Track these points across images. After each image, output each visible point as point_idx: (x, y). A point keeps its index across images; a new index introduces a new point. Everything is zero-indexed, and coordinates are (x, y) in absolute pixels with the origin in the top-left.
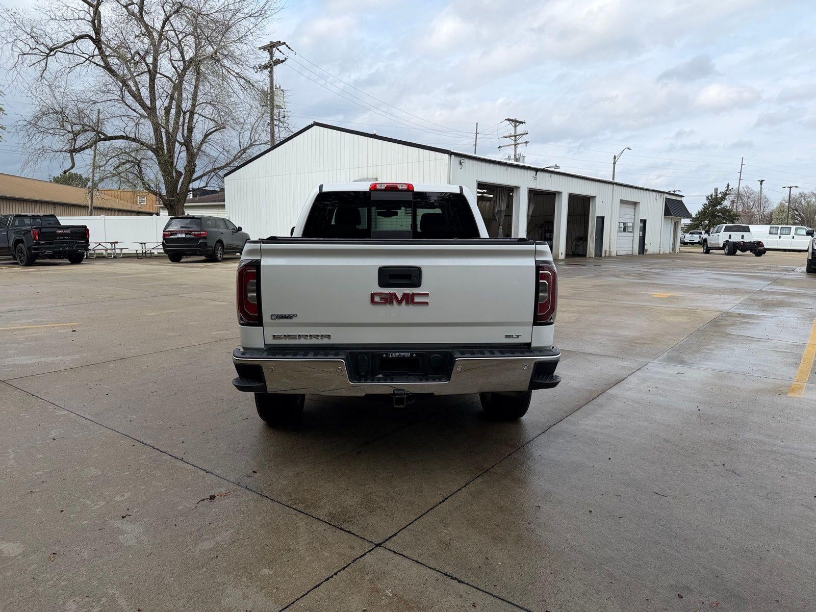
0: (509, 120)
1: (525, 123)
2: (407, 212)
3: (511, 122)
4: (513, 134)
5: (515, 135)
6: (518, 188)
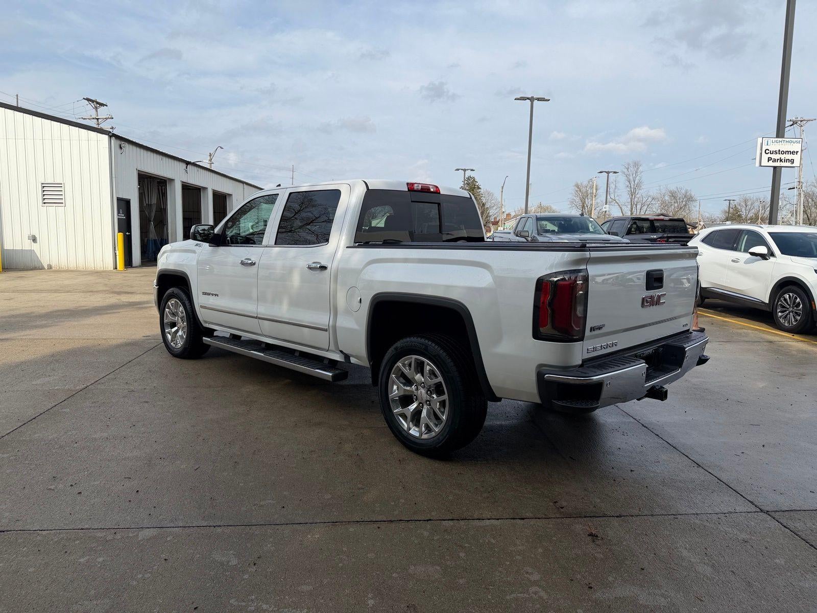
0: (88, 100)
1: (107, 106)
2: (45, 201)
3: (90, 102)
4: (94, 116)
5: (97, 117)
6: (172, 180)
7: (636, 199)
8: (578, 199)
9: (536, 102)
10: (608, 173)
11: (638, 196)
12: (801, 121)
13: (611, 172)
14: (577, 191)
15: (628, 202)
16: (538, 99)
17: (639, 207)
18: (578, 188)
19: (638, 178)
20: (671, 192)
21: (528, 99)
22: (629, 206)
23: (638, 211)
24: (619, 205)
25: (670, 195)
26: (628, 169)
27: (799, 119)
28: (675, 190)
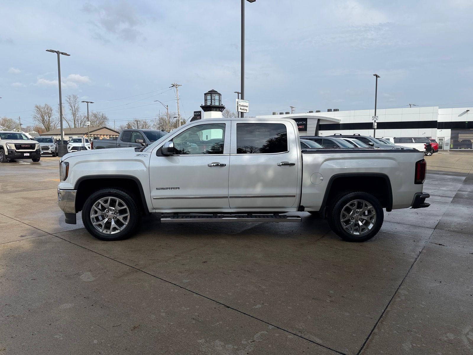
7: (77, 118)
8: (39, 116)
9: (61, 55)
10: (87, 102)
11: (77, 116)
12: (176, 85)
13: (89, 102)
14: (38, 111)
15: (72, 119)
16: (62, 53)
17: (79, 122)
18: (38, 108)
19: (76, 105)
20: (94, 114)
21: (56, 52)
22: (73, 122)
23: (79, 125)
24: (66, 121)
25: (94, 116)
26: (70, 99)
27: (175, 84)
28: (96, 113)
